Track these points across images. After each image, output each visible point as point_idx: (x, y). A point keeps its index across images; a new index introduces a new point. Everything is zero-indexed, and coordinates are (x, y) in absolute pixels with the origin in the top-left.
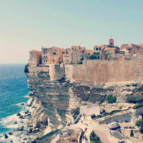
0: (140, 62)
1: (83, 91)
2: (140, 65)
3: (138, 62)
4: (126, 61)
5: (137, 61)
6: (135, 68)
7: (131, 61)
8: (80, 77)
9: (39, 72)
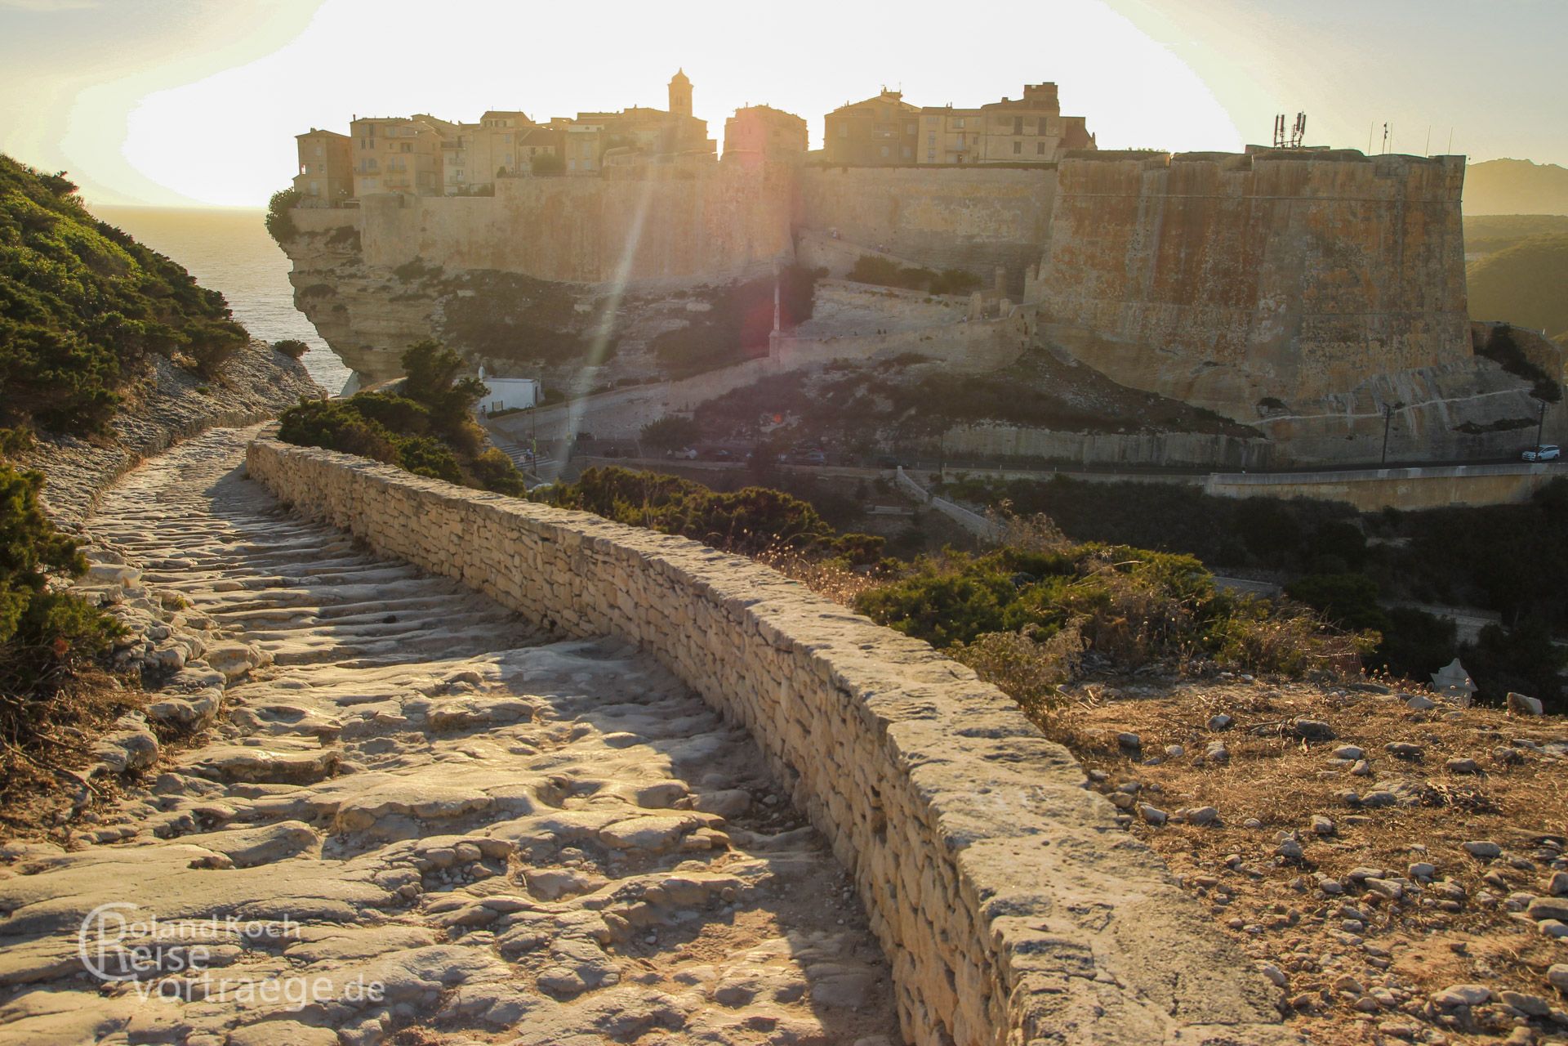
2: (738, 202)
3: (727, 190)
9: (333, 233)
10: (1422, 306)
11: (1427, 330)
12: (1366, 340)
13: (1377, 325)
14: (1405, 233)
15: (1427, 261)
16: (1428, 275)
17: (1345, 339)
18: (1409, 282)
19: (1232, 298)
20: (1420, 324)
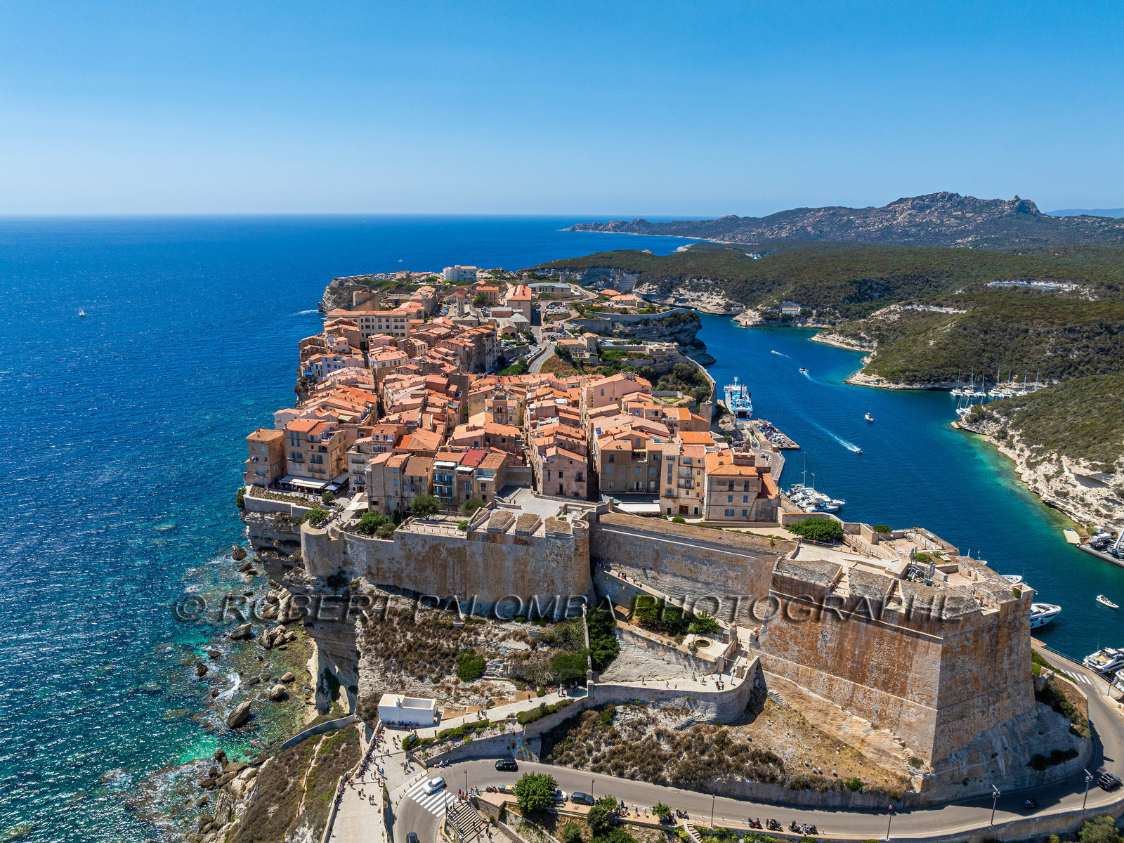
0: (557, 555)
1: (395, 630)
4: (519, 547)
5: (548, 552)
6: (542, 570)
7: (531, 549)
8: (387, 575)
10: (1006, 683)
11: (1009, 697)
12: (974, 714)
13: (980, 704)
14: (997, 643)
15: (1009, 655)
16: (1010, 664)
17: (961, 718)
18: (999, 671)
19: (889, 688)
20: (1005, 695)
